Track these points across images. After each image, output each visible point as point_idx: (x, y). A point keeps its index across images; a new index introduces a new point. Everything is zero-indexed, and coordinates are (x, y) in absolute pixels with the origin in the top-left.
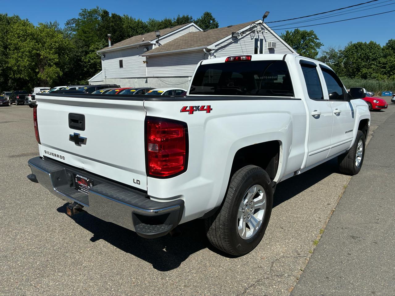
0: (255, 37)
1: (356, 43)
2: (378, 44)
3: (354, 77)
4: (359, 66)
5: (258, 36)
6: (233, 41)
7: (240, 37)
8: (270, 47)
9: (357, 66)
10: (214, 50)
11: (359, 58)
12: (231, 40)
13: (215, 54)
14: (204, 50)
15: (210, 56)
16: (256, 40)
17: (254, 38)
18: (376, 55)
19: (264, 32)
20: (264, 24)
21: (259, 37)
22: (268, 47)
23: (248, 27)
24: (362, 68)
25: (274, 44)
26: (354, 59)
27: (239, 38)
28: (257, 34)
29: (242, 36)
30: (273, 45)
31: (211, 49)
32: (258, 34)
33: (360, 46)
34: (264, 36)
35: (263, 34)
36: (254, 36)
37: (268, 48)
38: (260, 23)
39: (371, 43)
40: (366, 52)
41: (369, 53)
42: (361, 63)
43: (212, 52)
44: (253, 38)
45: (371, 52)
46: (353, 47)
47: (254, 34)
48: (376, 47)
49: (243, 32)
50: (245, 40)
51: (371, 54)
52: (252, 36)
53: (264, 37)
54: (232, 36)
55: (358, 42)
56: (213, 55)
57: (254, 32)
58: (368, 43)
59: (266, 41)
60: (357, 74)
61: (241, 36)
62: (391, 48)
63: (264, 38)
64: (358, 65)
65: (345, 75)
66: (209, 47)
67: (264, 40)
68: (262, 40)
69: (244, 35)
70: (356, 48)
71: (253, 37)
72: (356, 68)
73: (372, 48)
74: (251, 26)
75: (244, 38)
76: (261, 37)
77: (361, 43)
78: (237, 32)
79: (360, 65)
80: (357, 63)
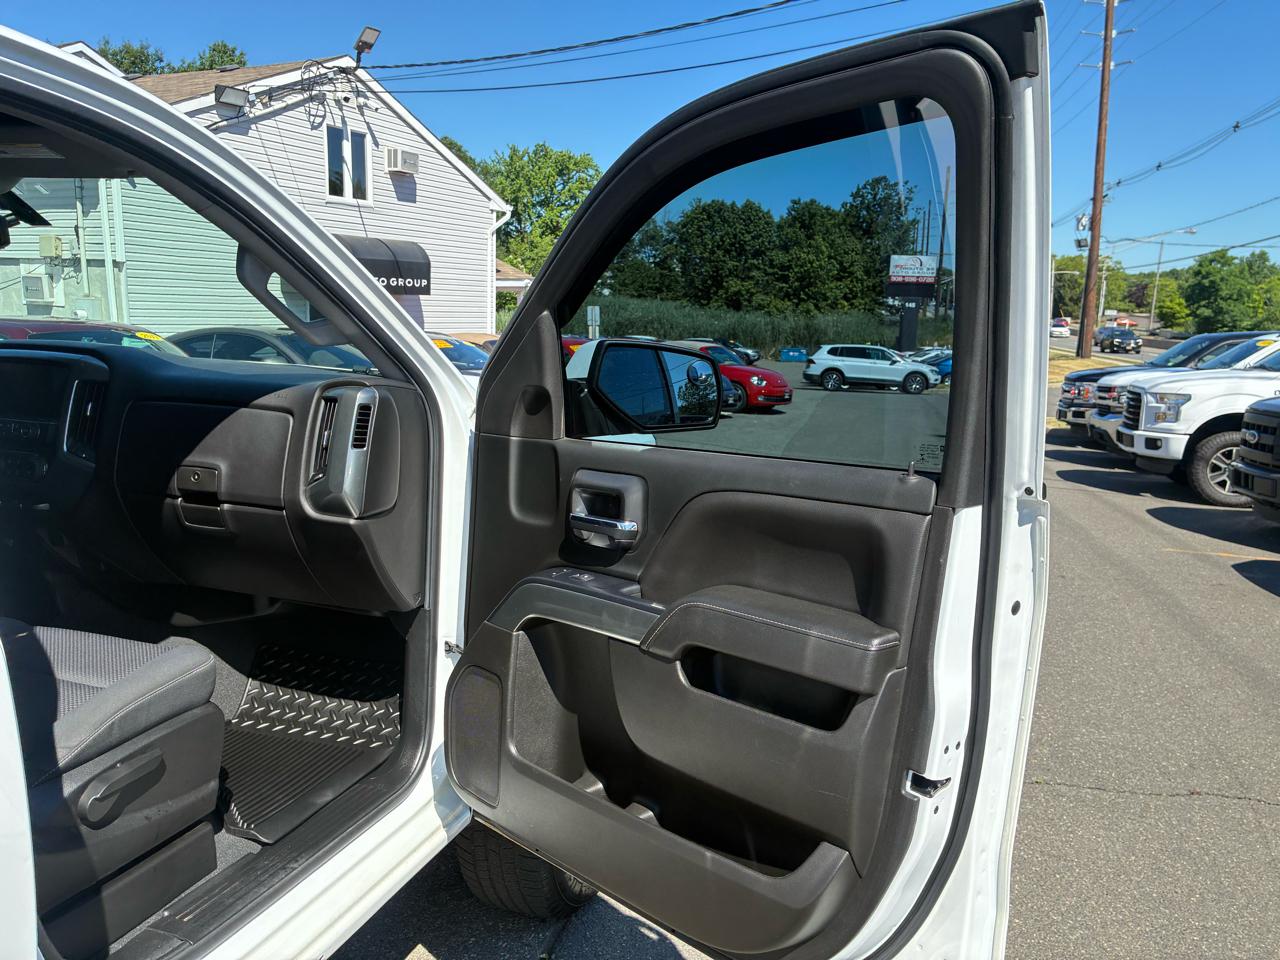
0: (328, 121)
1: (709, 202)
2: (766, 211)
3: (708, 304)
4: (717, 272)
5: (343, 118)
6: (225, 123)
7: (259, 110)
8: (396, 166)
9: (714, 272)
11: (719, 247)
12: (213, 118)
16: (335, 136)
17: (324, 125)
18: (763, 242)
19: (366, 105)
20: (361, 73)
21: (344, 122)
22: (389, 166)
23: (294, 77)
24: (727, 276)
25: (411, 158)
26: (705, 250)
27: (251, 115)
28: (336, 111)
29: (265, 105)
30: (405, 162)
32: (341, 110)
33: (719, 213)
34: (368, 123)
35: (362, 114)
36: (324, 117)
37: (387, 170)
38: (342, 70)
39: (749, 206)
40: (735, 229)
41: (743, 234)
42: (724, 261)
44: (321, 124)
45: (749, 233)
46: (701, 213)
47: (321, 107)
48: (760, 219)
49: (271, 94)
50: (281, 125)
51: (748, 237)
52: (316, 116)
53: (369, 128)
54: (217, 100)
55: (713, 201)
57: (321, 99)
58: (739, 204)
59: (376, 144)
60: (716, 293)
61: (259, 106)
62: (798, 225)
63: (367, 131)
64: (716, 267)
65: (685, 295)
67: (368, 139)
68: (358, 140)
69: (277, 105)
70: (710, 217)
71: (318, 120)
72: (711, 277)
73: (750, 219)
74: (306, 76)
75: (277, 118)
76: (355, 124)
77: (723, 204)
78: (241, 87)
79: (722, 269)
80: (714, 261)
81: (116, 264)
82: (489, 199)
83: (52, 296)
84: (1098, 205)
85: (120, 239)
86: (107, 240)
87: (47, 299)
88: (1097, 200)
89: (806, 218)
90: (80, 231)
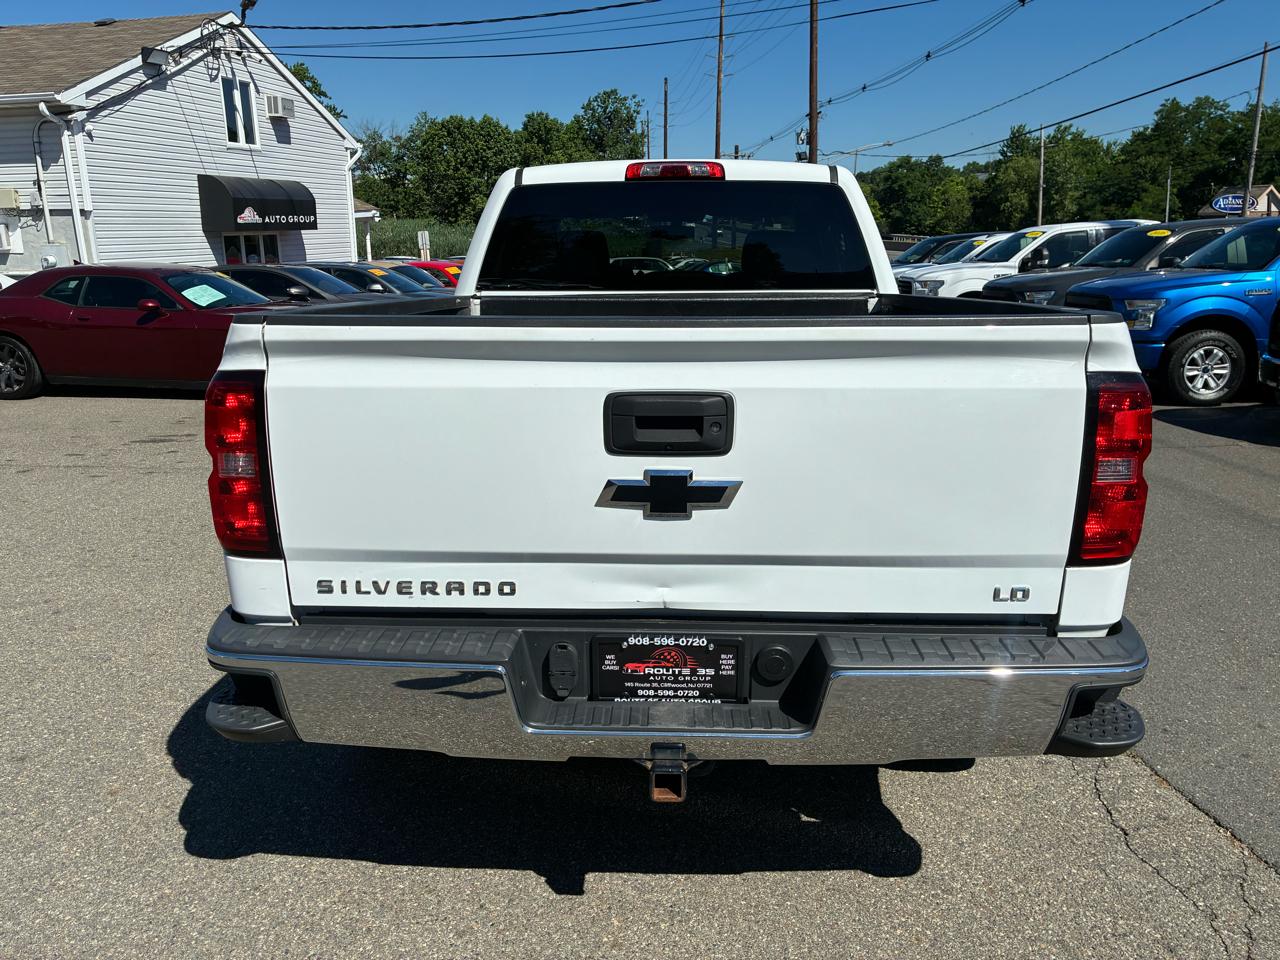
0: (222, 74)
1: (448, 118)
2: (504, 126)
3: (456, 221)
4: (463, 188)
5: (232, 69)
6: (150, 81)
7: (172, 68)
8: (277, 112)
9: (459, 189)
10: (82, 109)
11: (461, 163)
12: (140, 77)
13: (89, 126)
14: (42, 107)
15: (66, 133)
16: (228, 85)
17: (220, 78)
18: (505, 158)
19: (250, 56)
20: (246, 31)
21: (233, 73)
22: (270, 112)
23: (195, 34)
24: (473, 193)
25: (288, 105)
26: (448, 166)
27: (168, 73)
28: (226, 63)
29: (177, 63)
30: (284, 108)
31: (69, 106)
32: (230, 62)
33: (458, 129)
34: (250, 73)
35: (245, 65)
36: (218, 69)
37: (268, 115)
38: (231, 26)
39: (487, 121)
40: (476, 146)
41: (485, 151)
42: (469, 178)
43: (80, 116)
44: (217, 76)
45: (490, 149)
46: (441, 129)
47: (216, 62)
48: (499, 135)
49: (181, 51)
50: (190, 80)
51: (490, 153)
52: (213, 69)
53: (252, 77)
54: (144, 60)
55: (451, 117)
56: (83, 131)
57: (215, 53)
58: (478, 120)
59: (258, 91)
60: (463, 210)
61: (173, 64)
62: (536, 140)
63: (250, 80)
64: (462, 184)
65: (433, 213)
66: (65, 98)
67: (252, 86)
68: (244, 87)
69: (185, 62)
70: (450, 133)
71: (215, 73)
72: (457, 194)
73: (489, 135)
74: (206, 32)
75: (186, 73)
76: (242, 76)
77: (462, 120)
78: (159, 48)
79: (468, 185)
80: (459, 179)
81: (83, 212)
82: (344, 138)
83: (9, 245)
84: (814, 121)
85: (87, 190)
86: (74, 192)
87: (6, 247)
88: (813, 116)
89: (542, 132)
90: (42, 184)
